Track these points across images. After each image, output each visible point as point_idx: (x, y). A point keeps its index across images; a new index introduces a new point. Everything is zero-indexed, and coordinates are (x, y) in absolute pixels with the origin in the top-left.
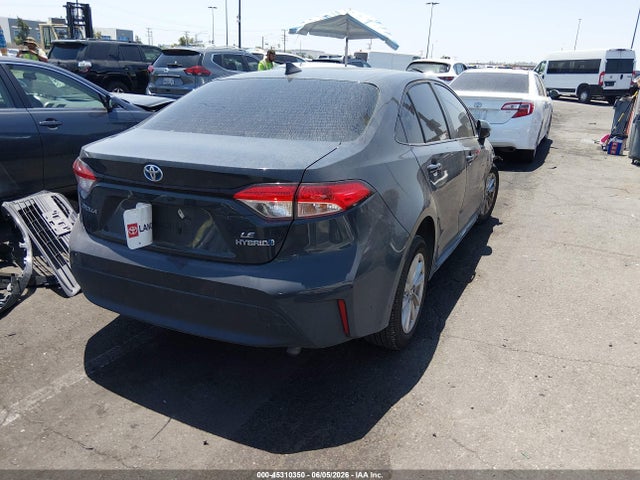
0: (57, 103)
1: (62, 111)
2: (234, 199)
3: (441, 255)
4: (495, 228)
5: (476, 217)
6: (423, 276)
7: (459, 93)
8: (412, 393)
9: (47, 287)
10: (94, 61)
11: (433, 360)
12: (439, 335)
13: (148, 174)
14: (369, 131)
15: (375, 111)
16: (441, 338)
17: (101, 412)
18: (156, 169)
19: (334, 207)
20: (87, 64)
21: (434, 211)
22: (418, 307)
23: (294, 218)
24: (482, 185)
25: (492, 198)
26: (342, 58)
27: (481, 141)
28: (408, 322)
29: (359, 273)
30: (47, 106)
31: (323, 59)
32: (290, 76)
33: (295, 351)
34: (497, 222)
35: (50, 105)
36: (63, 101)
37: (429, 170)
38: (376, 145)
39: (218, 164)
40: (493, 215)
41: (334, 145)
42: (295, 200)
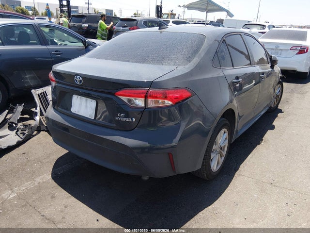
0: (64, 43)
1: (65, 47)
2: (115, 96)
3: (241, 130)
4: (279, 115)
5: (267, 108)
6: (227, 141)
7: (260, 40)
8: (213, 206)
9: (46, 131)
10: (90, 24)
11: (228, 188)
12: (234, 174)
13: (76, 81)
14: (196, 60)
15: (201, 50)
16: (235, 175)
17: (53, 197)
18: (80, 78)
19: (168, 103)
20: (87, 25)
21: (235, 105)
22: (223, 158)
23: (146, 107)
24: (272, 91)
25: (279, 98)
26: (209, 22)
27: (272, 67)
28: (215, 165)
29: (181, 139)
30: (60, 45)
31: (199, 23)
32: (161, 30)
33: (146, 178)
34: (281, 111)
35: (61, 45)
36: (67, 43)
37: (233, 83)
38: (199, 68)
39: (107, 77)
40: (279, 107)
41: (173, 68)
42: (146, 97)
